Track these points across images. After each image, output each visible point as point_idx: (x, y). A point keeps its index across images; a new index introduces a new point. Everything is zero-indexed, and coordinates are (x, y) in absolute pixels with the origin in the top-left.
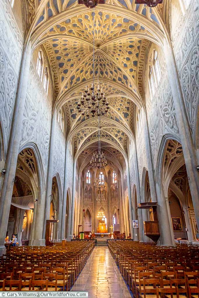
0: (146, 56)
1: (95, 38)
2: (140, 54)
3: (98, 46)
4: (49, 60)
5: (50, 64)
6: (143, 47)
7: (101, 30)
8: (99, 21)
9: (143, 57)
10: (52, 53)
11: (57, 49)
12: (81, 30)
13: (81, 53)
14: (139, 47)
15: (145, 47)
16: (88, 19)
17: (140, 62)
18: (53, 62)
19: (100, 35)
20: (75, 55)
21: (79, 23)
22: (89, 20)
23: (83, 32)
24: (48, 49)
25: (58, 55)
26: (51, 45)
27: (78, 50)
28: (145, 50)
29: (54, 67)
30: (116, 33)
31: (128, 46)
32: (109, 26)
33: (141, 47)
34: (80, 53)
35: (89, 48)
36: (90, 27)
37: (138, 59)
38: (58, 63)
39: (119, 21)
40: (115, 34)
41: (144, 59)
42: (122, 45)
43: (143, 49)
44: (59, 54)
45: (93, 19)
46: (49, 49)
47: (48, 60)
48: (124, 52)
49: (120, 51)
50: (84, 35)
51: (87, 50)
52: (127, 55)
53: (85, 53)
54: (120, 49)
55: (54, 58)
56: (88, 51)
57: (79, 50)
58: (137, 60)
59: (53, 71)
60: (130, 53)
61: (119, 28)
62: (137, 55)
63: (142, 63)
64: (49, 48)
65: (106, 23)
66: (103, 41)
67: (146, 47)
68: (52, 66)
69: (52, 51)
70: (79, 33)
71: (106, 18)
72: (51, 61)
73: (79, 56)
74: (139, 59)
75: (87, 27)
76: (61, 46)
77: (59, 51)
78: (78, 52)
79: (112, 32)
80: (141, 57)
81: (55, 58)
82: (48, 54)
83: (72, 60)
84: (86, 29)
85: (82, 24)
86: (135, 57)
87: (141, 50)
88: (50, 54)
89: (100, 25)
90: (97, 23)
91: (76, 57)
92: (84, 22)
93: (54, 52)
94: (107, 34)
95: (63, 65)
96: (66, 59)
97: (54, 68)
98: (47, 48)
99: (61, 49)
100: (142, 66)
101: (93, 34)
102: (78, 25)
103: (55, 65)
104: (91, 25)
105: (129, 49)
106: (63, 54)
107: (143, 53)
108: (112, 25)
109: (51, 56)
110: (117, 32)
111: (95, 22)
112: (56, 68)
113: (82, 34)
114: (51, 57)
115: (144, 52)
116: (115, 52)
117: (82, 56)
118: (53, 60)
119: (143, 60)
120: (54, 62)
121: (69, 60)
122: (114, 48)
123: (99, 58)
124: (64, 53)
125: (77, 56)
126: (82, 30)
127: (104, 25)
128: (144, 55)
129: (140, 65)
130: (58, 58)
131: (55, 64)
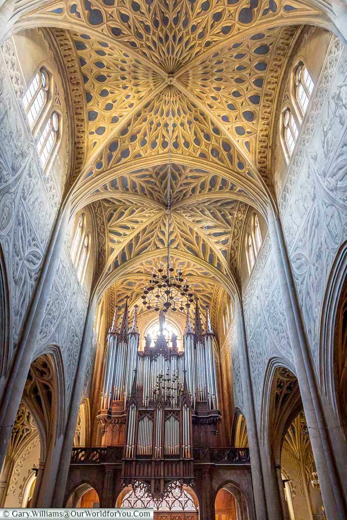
0: (62, 67)
1: (176, 101)
2: (77, 65)
3: (170, 87)
4: (283, 71)
5: (286, 63)
6: (78, 83)
7: (165, 117)
8: (167, 131)
9: (68, 61)
10: (269, 83)
11: (255, 89)
12: (200, 123)
13: (209, 69)
14: (84, 80)
15: (73, 84)
16: (184, 141)
17: (69, 49)
18: (278, 63)
19: (167, 107)
20: (223, 66)
21: (199, 136)
22: (184, 137)
23: (196, 119)
24: (272, 97)
25: (261, 74)
26: (262, 106)
27: (215, 74)
28: (71, 79)
29: (282, 52)
30: (137, 121)
31: (108, 78)
32: (151, 129)
33: (81, 82)
34: (211, 69)
35: (190, 78)
36: (182, 124)
37: (77, 54)
38: (269, 57)
39: (136, 145)
40: (139, 118)
41: (64, 59)
42: (122, 81)
43: (75, 78)
44: (257, 76)
45: (177, 137)
46: (271, 95)
47: (285, 72)
48: (115, 67)
49: (123, 69)
50: (196, 111)
51: (194, 75)
52: (105, 59)
53: (200, 69)
54: (123, 73)
55: (272, 70)
56: (194, 71)
57: (212, 75)
58: (79, 52)
59: (288, 45)
60: (100, 65)
61: (134, 132)
62: (82, 62)
63: (65, 50)
64: (270, 98)
65: (156, 131)
66: (160, 96)
67: (72, 87)
68: (284, 55)
69: (266, 87)
70: (203, 120)
71: (156, 141)
72: (280, 66)
73: (215, 62)
74: (75, 55)
75: (187, 126)
76: (246, 92)
77: (253, 81)
78: (216, 70)
79: (145, 120)
80: (72, 60)
81: (269, 67)
82: (280, 84)
83: (234, 56)
84: (190, 123)
85: (195, 134)
86: (84, 56)
87: (78, 76)
88: (273, 83)
89: (166, 125)
90: (170, 128)
91: (223, 61)
92: (191, 138)
93: (264, 86)
94: (152, 113)
95: (258, 48)
96: (246, 60)
97: (284, 50)
98: (271, 101)
99: (247, 84)
100: (62, 43)
101: (178, 110)
102: (202, 135)
103: (279, 54)
104: (182, 128)
105: (104, 72)
106: (248, 71)
107: (72, 70)
108: (145, 135)
109: (276, 78)
110: (136, 123)
111: (173, 131)
112: (278, 49)
113: (199, 115)
114: (275, 75)
115: (71, 73)
116: (132, 68)
117: (207, 62)
118: (275, 65)
119: (65, 56)
120: (276, 62)
121: (240, 56)
122: (136, 74)
123: (169, 45)
124: (245, 73)
125: (219, 62)
126: (197, 122)
127: (159, 128)
128: (68, 67)
129: (67, 44)
130: (262, 66)
131: (275, 57)
